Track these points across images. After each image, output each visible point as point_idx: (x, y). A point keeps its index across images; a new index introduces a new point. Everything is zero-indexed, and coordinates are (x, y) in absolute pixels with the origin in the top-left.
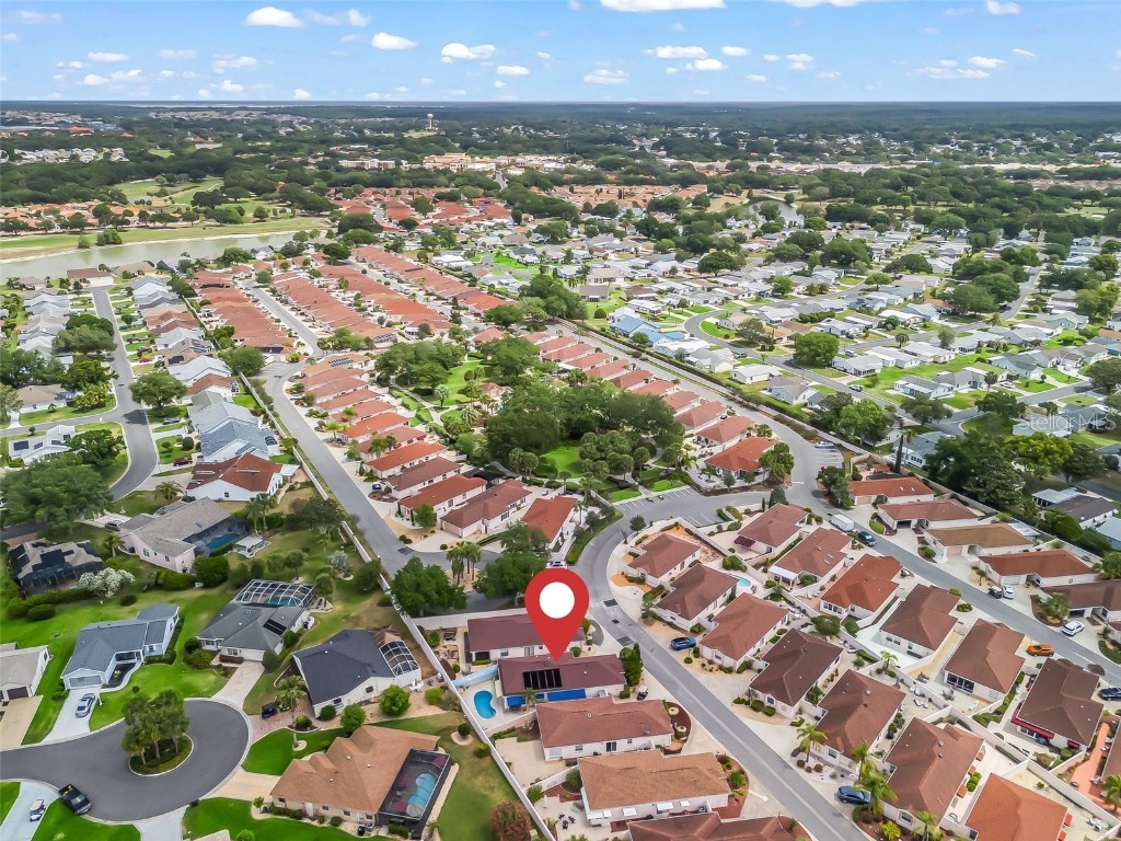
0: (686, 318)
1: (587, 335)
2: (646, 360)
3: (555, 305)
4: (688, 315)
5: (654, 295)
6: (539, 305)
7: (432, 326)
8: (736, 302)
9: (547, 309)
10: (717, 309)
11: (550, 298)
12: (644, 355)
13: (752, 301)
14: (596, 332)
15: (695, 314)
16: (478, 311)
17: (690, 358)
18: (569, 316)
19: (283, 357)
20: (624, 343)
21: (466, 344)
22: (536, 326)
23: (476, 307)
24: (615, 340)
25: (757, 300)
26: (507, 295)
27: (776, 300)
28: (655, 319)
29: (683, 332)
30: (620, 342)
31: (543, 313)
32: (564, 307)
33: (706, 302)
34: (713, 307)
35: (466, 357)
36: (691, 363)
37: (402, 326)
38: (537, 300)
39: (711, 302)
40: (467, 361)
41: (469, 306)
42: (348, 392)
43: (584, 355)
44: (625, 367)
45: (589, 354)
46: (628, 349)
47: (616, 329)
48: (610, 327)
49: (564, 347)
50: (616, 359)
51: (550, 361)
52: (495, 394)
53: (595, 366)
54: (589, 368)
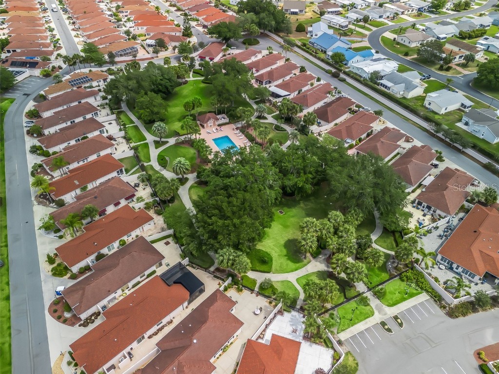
0: (367, 33)
1: (292, 51)
2: (343, 80)
3: (266, 21)
4: (369, 29)
5: (340, 9)
6: (253, 22)
7: (166, 40)
8: (402, 16)
9: (260, 25)
10: (390, 23)
11: (263, 15)
12: (342, 76)
13: (415, 16)
14: (299, 47)
15: (374, 29)
16: (206, 23)
17: (384, 82)
18: (277, 31)
19: (37, 72)
20: (323, 60)
21: (193, 59)
22: (250, 41)
23: (205, 19)
24: (315, 57)
25: (419, 15)
26: (229, 8)
27: (433, 16)
28: (345, 35)
29: (369, 48)
30: (319, 59)
31: (255, 28)
32: (273, 23)
33: (381, 17)
34: (386, 21)
35: (191, 73)
36: (386, 87)
37: (144, 38)
38: (252, 15)
39: (384, 17)
40: (192, 79)
41: (200, 18)
42: (77, 120)
43: (291, 75)
44: (329, 93)
45: (295, 74)
46: (327, 67)
47: (315, 44)
48: (310, 42)
49: (274, 67)
50: (319, 80)
51: (262, 82)
52: (212, 124)
53: (301, 90)
54: (296, 93)
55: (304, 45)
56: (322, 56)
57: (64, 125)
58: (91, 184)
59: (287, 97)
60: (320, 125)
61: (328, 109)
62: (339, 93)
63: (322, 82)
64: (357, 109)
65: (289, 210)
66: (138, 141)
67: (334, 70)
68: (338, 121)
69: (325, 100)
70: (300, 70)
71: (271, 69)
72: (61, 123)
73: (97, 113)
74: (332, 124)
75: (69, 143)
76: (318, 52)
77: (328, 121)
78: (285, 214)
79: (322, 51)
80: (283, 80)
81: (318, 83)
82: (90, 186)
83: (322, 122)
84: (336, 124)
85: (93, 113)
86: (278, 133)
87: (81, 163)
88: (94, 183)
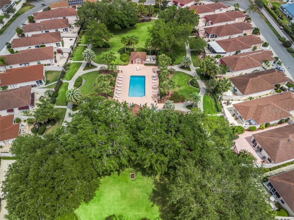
2: (292, 52)
24: (278, 22)
30: (280, 24)
42: (51, 31)
43: (240, 35)
44: (265, 62)
45: (245, 34)
46: (283, 35)
47: (285, 10)
48: (282, 8)
49: (229, 23)
50: (265, 45)
51: (209, 35)
52: (140, 62)
53: (240, 51)
54: (234, 53)
55: (274, 8)
56: (286, 22)
57: (39, 32)
58: (12, 86)
59: (222, 55)
60: (236, 92)
61: (251, 79)
62: (278, 64)
63: (268, 48)
64: (287, 87)
65: (141, 176)
66: (77, 59)
67: (287, 39)
68: (255, 96)
69: (258, 68)
70: (253, 31)
71: (227, 24)
72: (37, 31)
73: (67, 29)
74: (246, 97)
75: (30, 48)
76: (284, 17)
77: (243, 92)
78: (135, 180)
79: (289, 17)
80: (230, 37)
81: (264, 48)
82: (10, 87)
83: (238, 92)
84: (251, 98)
85: (64, 28)
86: (190, 88)
87: (23, 66)
88: (14, 85)
